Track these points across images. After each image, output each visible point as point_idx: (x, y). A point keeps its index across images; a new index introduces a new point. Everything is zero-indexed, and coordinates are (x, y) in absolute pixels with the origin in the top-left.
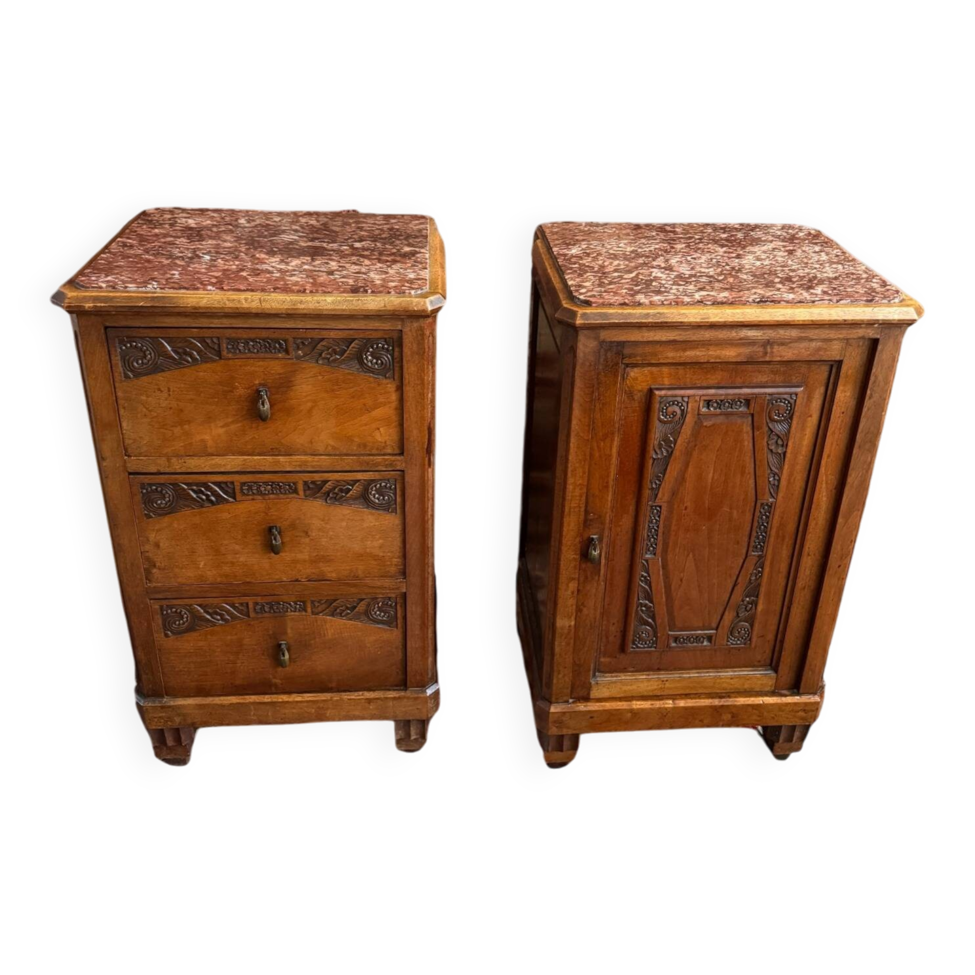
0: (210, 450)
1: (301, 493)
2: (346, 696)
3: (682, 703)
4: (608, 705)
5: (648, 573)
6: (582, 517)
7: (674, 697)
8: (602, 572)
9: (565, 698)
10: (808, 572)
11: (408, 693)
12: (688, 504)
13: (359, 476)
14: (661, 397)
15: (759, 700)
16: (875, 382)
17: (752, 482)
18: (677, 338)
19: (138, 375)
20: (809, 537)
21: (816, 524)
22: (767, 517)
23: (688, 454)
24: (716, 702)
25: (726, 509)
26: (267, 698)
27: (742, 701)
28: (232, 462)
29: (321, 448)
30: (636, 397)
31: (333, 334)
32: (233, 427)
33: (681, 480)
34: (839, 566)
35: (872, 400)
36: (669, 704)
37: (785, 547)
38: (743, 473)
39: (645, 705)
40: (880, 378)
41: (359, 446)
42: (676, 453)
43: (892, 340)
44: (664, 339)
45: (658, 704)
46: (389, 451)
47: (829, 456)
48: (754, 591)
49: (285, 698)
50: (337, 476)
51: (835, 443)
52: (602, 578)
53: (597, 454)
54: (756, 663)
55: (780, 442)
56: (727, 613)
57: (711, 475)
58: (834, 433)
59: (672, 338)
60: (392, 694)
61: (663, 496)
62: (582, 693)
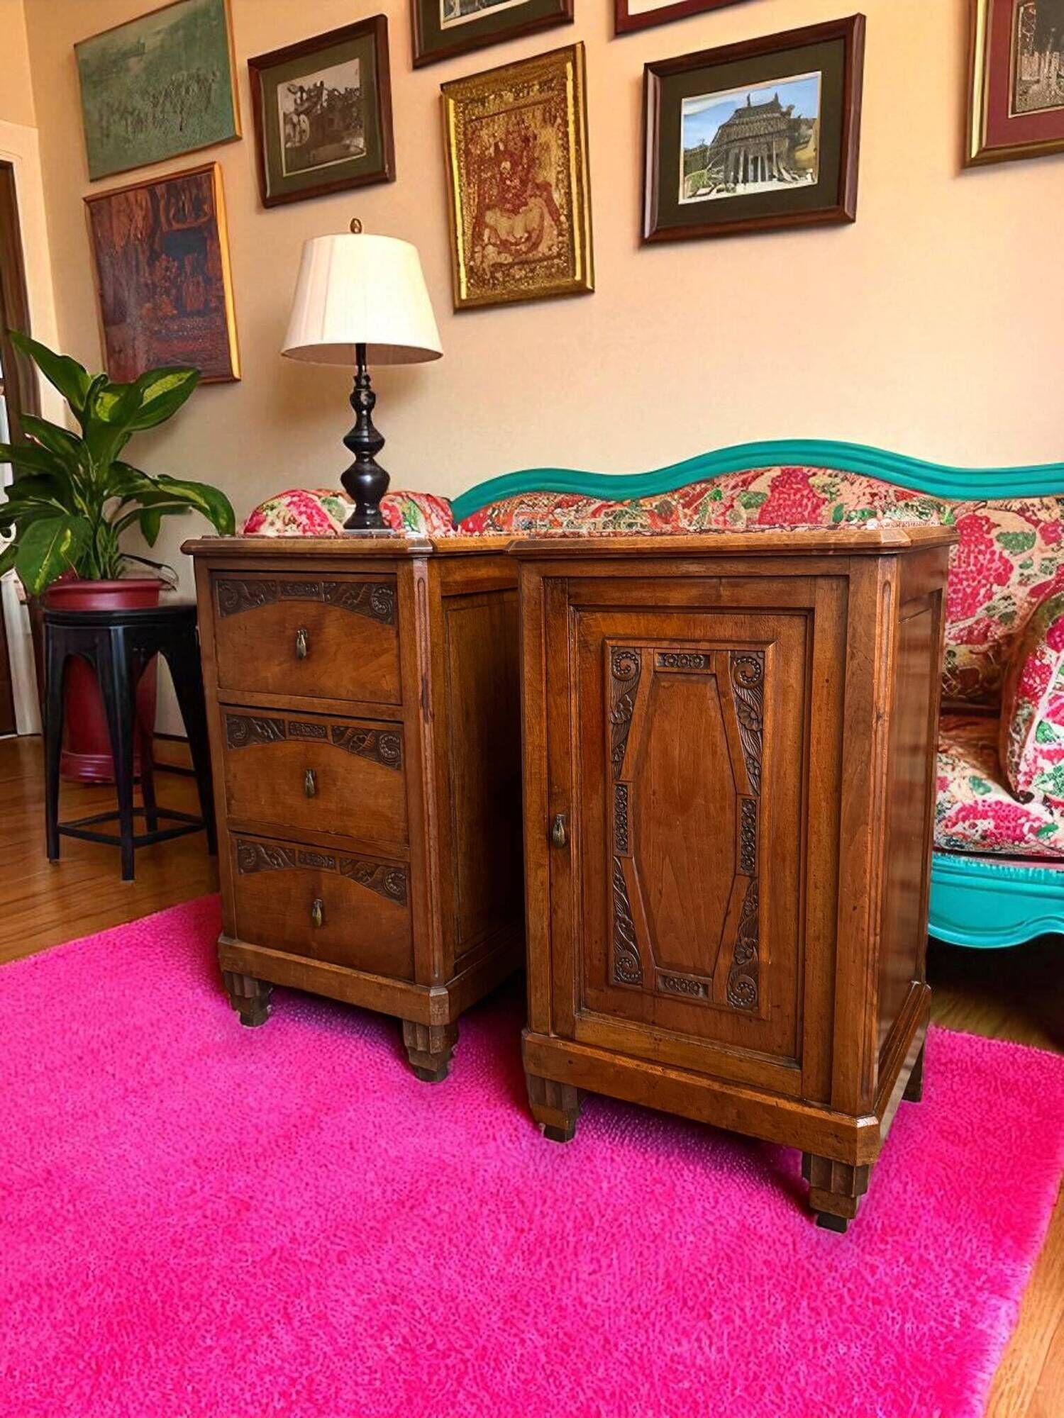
0: (271, 688)
1: (330, 738)
2: (363, 976)
3: (673, 1075)
4: (588, 1051)
5: (621, 874)
6: (545, 787)
7: (666, 1065)
8: (574, 865)
9: (545, 1029)
10: (819, 915)
11: (413, 989)
12: (657, 787)
13: (372, 725)
14: (613, 647)
15: (772, 1101)
16: (854, 636)
17: (727, 766)
18: (616, 574)
19: (228, 613)
20: (812, 858)
21: (819, 841)
22: (753, 820)
23: (649, 719)
24: (716, 1086)
25: (701, 801)
26: (304, 960)
27: (748, 1094)
28: (282, 701)
29: (343, 694)
30: (592, 648)
31: (350, 578)
32: (286, 666)
33: (644, 754)
34: (855, 908)
35: (856, 661)
36: (658, 1071)
37: (787, 873)
38: (714, 753)
39: (630, 1063)
40: (860, 629)
41: (371, 692)
42: (636, 718)
43: (866, 577)
44: (603, 574)
45: (645, 1067)
46: (393, 701)
47: (818, 742)
48: (751, 929)
49: (316, 963)
50: (354, 723)
51: (824, 724)
52: (574, 873)
53: (554, 713)
54: (776, 1049)
55: (753, 715)
56: (721, 955)
57: (677, 752)
58: (820, 709)
59: (610, 574)
60: (401, 985)
61: (628, 773)
62: (566, 1030)
